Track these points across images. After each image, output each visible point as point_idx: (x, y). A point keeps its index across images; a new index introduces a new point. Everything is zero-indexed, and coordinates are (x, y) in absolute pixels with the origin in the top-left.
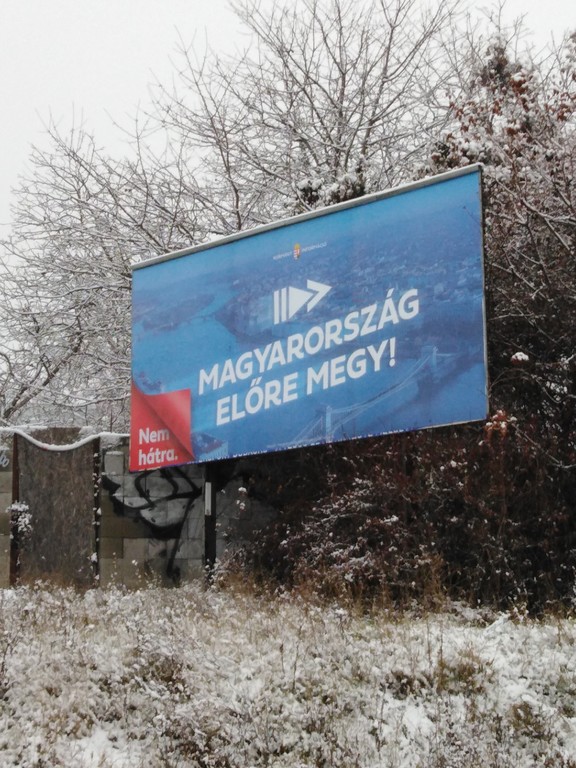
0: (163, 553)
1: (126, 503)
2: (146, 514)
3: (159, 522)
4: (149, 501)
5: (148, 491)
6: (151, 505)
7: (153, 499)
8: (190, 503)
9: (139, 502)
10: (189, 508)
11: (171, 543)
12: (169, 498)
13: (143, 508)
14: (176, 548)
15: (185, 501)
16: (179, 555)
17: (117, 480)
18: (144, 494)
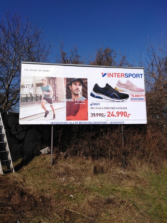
0: (20, 147)
1: (13, 133)
2: (17, 136)
3: (20, 139)
4: (18, 132)
5: (18, 129)
6: (18, 134)
7: (19, 132)
8: (26, 132)
9: (16, 133)
10: (26, 134)
11: (22, 144)
12: (22, 131)
13: (16, 134)
14: (23, 146)
15: (25, 132)
16: (24, 148)
17: (11, 126)
18: (17, 130)
